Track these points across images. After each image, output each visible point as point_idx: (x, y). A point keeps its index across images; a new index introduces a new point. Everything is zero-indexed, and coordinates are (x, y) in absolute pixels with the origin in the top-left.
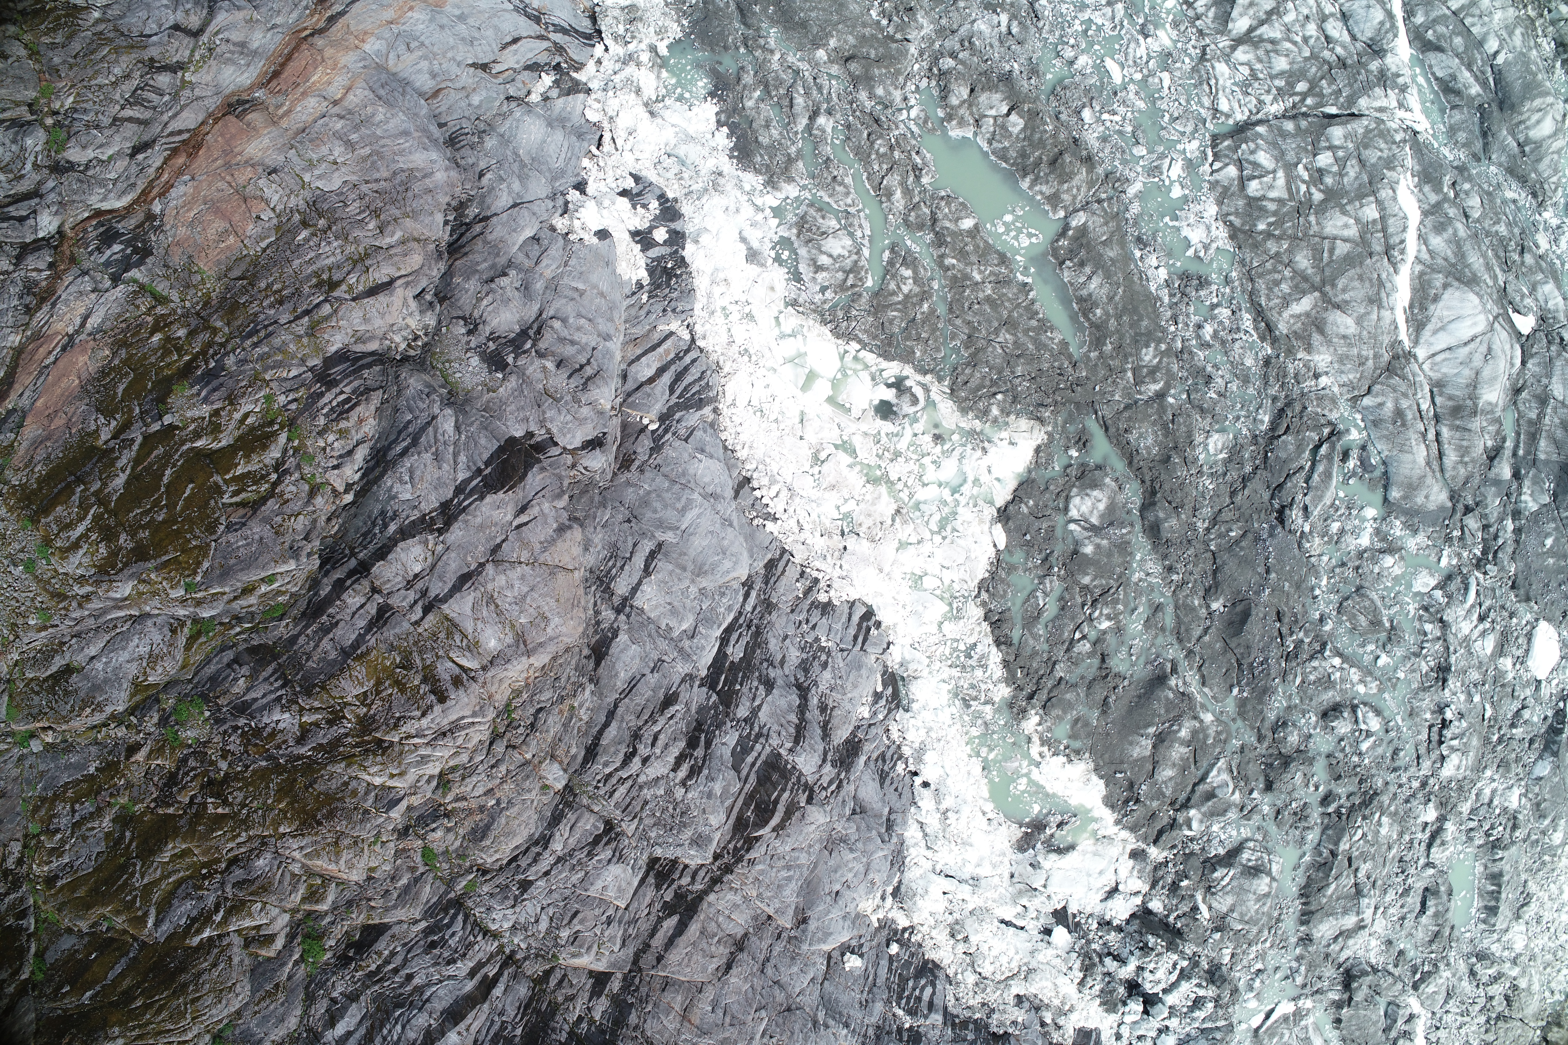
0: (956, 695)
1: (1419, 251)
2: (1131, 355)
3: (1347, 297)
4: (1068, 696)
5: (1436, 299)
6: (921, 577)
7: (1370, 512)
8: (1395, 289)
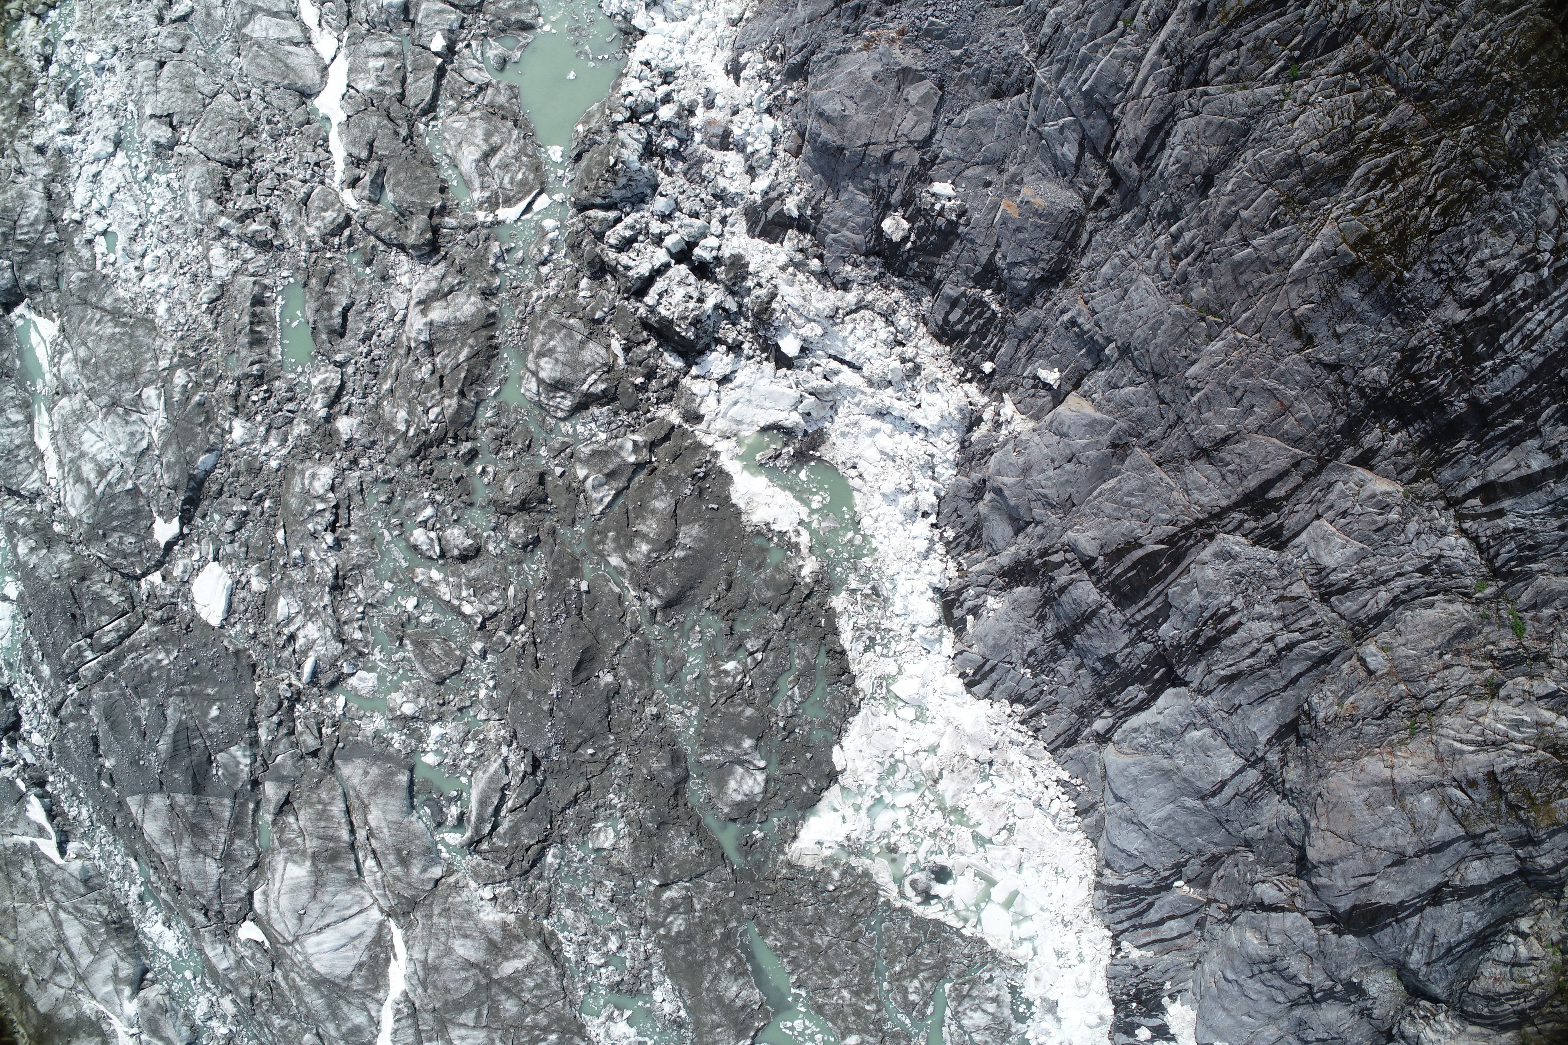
0: (886, 600)
1: (379, 1011)
2: (695, 924)
3: (463, 974)
4: (770, 594)
5: (360, 966)
6: (917, 719)
7: (430, 759)
8: (408, 978)
